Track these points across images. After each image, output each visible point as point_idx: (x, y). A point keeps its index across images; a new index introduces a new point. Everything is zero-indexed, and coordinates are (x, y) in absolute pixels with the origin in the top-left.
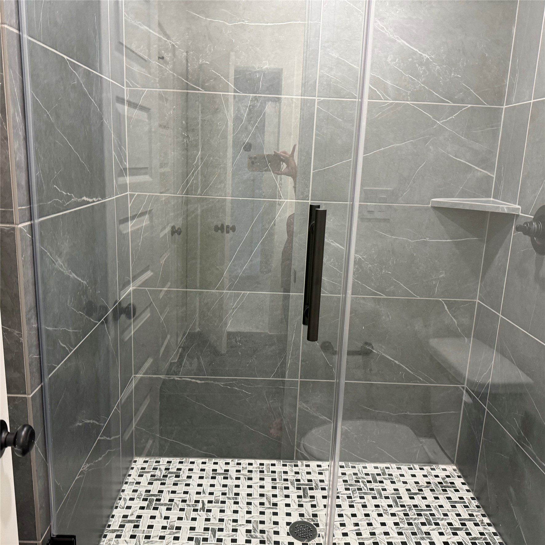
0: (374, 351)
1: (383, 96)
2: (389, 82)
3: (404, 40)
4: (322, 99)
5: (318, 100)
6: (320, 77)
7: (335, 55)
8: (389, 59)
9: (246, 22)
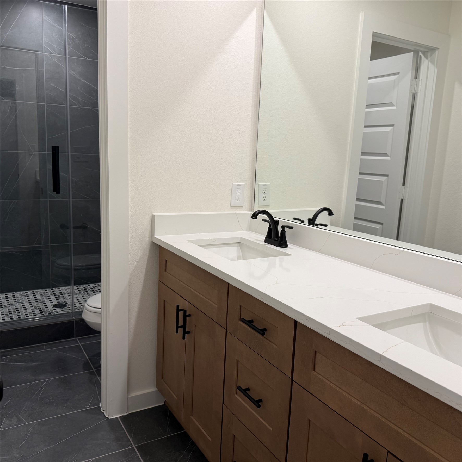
0: (88, 226)
1: (78, 104)
2: (80, 99)
3: (85, 80)
4: (48, 104)
5: (46, 105)
6: (46, 94)
7: (53, 85)
8: (79, 88)
9: (6, 67)
